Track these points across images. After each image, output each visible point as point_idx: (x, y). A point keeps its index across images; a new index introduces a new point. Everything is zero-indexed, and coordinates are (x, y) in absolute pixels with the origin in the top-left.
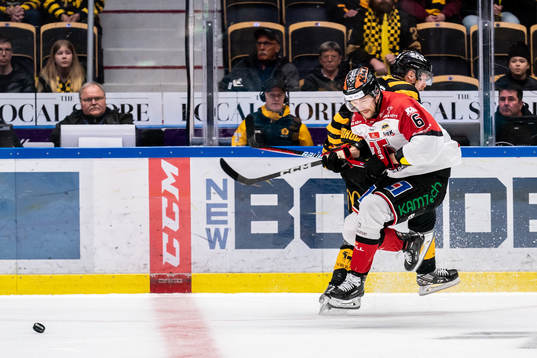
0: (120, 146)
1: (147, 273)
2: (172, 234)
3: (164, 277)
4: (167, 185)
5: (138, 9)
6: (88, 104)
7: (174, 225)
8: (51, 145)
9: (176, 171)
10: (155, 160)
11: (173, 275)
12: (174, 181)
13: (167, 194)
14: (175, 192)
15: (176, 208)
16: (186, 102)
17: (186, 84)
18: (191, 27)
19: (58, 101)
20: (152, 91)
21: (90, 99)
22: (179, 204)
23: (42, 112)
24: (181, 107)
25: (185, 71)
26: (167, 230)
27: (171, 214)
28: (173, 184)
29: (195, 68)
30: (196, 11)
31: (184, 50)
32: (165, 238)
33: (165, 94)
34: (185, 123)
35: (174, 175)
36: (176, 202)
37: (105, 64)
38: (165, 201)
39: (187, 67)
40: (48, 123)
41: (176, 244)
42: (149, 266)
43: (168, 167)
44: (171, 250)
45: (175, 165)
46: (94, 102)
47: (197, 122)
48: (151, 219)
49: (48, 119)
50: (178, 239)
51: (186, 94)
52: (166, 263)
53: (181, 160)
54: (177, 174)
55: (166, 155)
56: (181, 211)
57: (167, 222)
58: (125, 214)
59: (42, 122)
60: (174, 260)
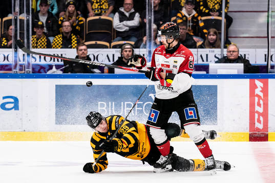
0: (236, 73)
1: (248, 132)
2: (259, 114)
3: (256, 134)
4: (258, 91)
5: (245, 10)
6: (229, 54)
7: (261, 110)
8: (204, 73)
9: (262, 85)
10: (252, 80)
11: (260, 133)
12: (261, 89)
13: (258, 96)
14: (261, 94)
15: (261, 102)
16: (267, 53)
17: (267, 45)
18: (270, 19)
19: (208, 53)
20: (250, 48)
21: (230, 52)
22: (263, 100)
23: (200, 58)
24: (264, 56)
25: (267, 39)
26: (257, 112)
27: (259, 105)
28: (261, 91)
29: (272, 37)
30: (272, 12)
31: (266, 29)
32: (256, 115)
33: (257, 49)
34: (266, 63)
35: (261, 87)
36: (262, 99)
37: (229, 36)
38: (256, 99)
39: (268, 37)
40: (203, 63)
41: (261, 119)
42: (249, 129)
43: (259, 83)
44: (259, 121)
45: (261, 82)
46: (231, 53)
47: (272, 63)
48: (250, 107)
49: (203, 61)
50: (263, 116)
51: (267, 50)
52: (257, 127)
53: (264, 80)
54: (262, 86)
55: (257, 78)
56: (264, 104)
57: (257, 108)
58: (238, 105)
59: (200, 62)
60: (260, 126)
